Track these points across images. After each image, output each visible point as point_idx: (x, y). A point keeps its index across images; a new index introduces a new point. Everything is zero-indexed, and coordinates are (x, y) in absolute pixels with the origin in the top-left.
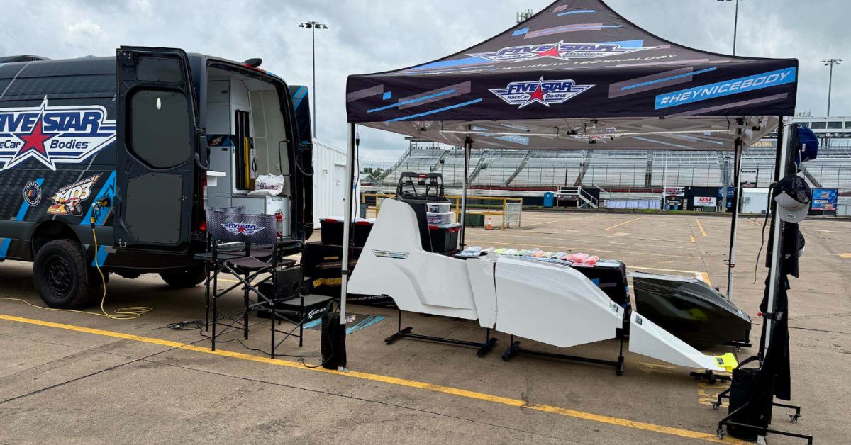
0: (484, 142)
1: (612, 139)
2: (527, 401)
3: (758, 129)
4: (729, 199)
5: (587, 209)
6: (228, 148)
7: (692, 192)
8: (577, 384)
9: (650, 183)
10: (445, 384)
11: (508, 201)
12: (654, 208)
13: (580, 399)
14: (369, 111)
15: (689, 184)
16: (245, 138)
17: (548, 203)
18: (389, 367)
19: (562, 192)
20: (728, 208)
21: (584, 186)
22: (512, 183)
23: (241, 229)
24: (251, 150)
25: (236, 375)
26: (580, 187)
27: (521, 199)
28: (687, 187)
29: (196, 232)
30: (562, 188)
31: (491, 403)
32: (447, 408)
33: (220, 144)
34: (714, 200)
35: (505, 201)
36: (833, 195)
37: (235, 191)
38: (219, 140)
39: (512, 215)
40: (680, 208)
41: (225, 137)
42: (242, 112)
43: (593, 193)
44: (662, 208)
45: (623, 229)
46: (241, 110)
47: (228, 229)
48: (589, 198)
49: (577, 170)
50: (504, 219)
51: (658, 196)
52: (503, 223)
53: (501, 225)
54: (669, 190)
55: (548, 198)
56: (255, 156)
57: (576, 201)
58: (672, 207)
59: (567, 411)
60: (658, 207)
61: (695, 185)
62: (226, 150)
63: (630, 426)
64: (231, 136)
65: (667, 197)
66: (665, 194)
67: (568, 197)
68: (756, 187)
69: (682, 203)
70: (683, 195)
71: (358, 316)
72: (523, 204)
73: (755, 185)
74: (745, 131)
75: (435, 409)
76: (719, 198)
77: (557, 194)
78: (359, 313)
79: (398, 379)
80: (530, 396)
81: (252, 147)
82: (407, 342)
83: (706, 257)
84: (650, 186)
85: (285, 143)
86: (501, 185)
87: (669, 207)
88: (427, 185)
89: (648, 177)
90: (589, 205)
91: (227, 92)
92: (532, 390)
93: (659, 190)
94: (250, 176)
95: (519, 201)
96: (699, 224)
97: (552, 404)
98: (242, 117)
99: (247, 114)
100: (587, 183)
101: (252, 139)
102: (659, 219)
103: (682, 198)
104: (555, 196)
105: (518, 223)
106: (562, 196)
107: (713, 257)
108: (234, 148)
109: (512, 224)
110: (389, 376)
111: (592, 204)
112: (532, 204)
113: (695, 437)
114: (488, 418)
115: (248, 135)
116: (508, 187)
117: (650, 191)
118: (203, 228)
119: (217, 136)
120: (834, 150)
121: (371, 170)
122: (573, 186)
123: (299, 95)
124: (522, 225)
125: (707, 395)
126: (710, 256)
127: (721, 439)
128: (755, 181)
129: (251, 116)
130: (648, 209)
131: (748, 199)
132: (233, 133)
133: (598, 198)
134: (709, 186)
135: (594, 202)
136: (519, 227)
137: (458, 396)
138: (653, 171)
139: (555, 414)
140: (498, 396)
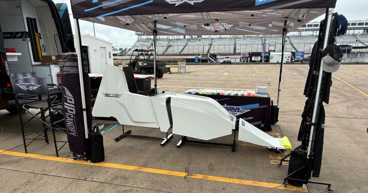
0: (163, 32)
1: (226, 29)
2: (188, 173)
3: (301, 21)
4: (265, 57)
5: (212, 63)
6: (26, 39)
7: (252, 55)
8: (212, 158)
9: (235, 51)
10: (145, 166)
11: (180, 61)
12: (237, 62)
13: (214, 168)
14: (85, 11)
15: (250, 51)
16: (36, 34)
17: (197, 61)
18: (116, 157)
19: (202, 56)
20: (265, 61)
21: (211, 53)
22: (182, 53)
23: (28, 87)
24: (40, 40)
25: (28, 171)
26: (209, 54)
27: (185, 60)
28: (249, 53)
29: (4, 88)
30: (202, 55)
31: (169, 176)
32: (145, 183)
33: (21, 37)
34: (259, 57)
35: (178, 61)
36: (303, 54)
37: (34, 63)
38: (20, 34)
39: (182, 67)
40: (247, 61)
41: (23, 33)
42: (31, 19)
43: (214, 56)
44: (240, 62)
45: (227, 71)
46: (30, 17)
47: (20, 87)
48: (213, 58)
49: (208, 47)
50: (178, 69)
51: (239, 56)
52: (178, 71)
53: (177, 72)
54: (243, 54)
55: (196, 59)
56: (43, 43)
57: (208, 60)
58: (244, 61)
59: (209, 177)
60: (239, 61)
61: (252, 52)
62: (25, 40)
63: (240, 183)
64: (26, 32)
65: (242, 57)
66: (241, 56)
67: (204, 58)
68: (275, 52)
69: (248, 59)
70: (248, 56)
71: (105, 125)
72: (186, 62)
73: (274, 51)
74: (289, 23)
75: (138, 185)
76: (262, 57)
77: (200, 57)
78: (106, 123)
79: (121, 165)
80: (189, 169)
81: (41, 38)
82: (128, 139)
83: (260, 82)
84: (235, 53)
85: (58, 35)
86: (178, 54)
87: (243, 61)
88: (149, 55)
89: (235, 49)
90: (213, 61)
91: (19, 7)
92: (191, 164)
93: (239, 54)
94: (41, 54)
95: (184, 61)
96: (255, 68)
97: (201, 173)
98: (31, 22)
99: (35, 20)
100: (212, 52)
101: (40, 34)
102: (239, 66)
103: (248, 57)
104: (199, 58)
105: (184, 71)
106: (202, 58)
107: (263, 82)
108: (29, 39)
109: (182, 71)
110: (115, 163)
111: (214, 61)
112: (190, 61)
113: (272, 187)
114: (167, 188)
115: (37, 32)
116: (180, 55)
117: (236, 55)
118: (9, 85)
119: (18, 33)
120: (303, 36)
121: (122, 49)
122: (206, 54)
123: (63, 8)
124: (186, 71)
125: (273, 158)
126: (262, 82)
127: (285, 187)
128: (274, 50)
129: (37, 21)
130: (235, 62)
131: (272, 57)
132: (27, 30)
133: (216, 59)
134: (258, 52)
135: (215, 60)
136: (185, 73)
137: (152, 173)
138: (237, 46)
139: (202, 180)
140: (173, 171)
